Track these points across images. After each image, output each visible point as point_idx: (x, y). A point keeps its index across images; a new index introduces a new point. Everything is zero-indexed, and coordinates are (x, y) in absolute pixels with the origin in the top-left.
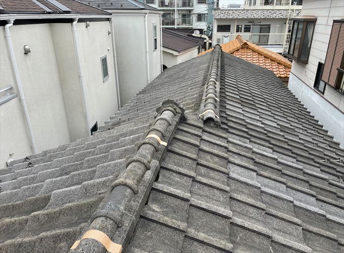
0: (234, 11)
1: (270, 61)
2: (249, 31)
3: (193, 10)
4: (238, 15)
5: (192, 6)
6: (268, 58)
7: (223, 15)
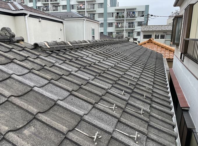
0: (153, 26)
1: (164, 50)
2: (164, 38)
3: (134, 29)
4: (156, 29)
5: (134, 28)
6: (163, 48)
7: (146, 29)
